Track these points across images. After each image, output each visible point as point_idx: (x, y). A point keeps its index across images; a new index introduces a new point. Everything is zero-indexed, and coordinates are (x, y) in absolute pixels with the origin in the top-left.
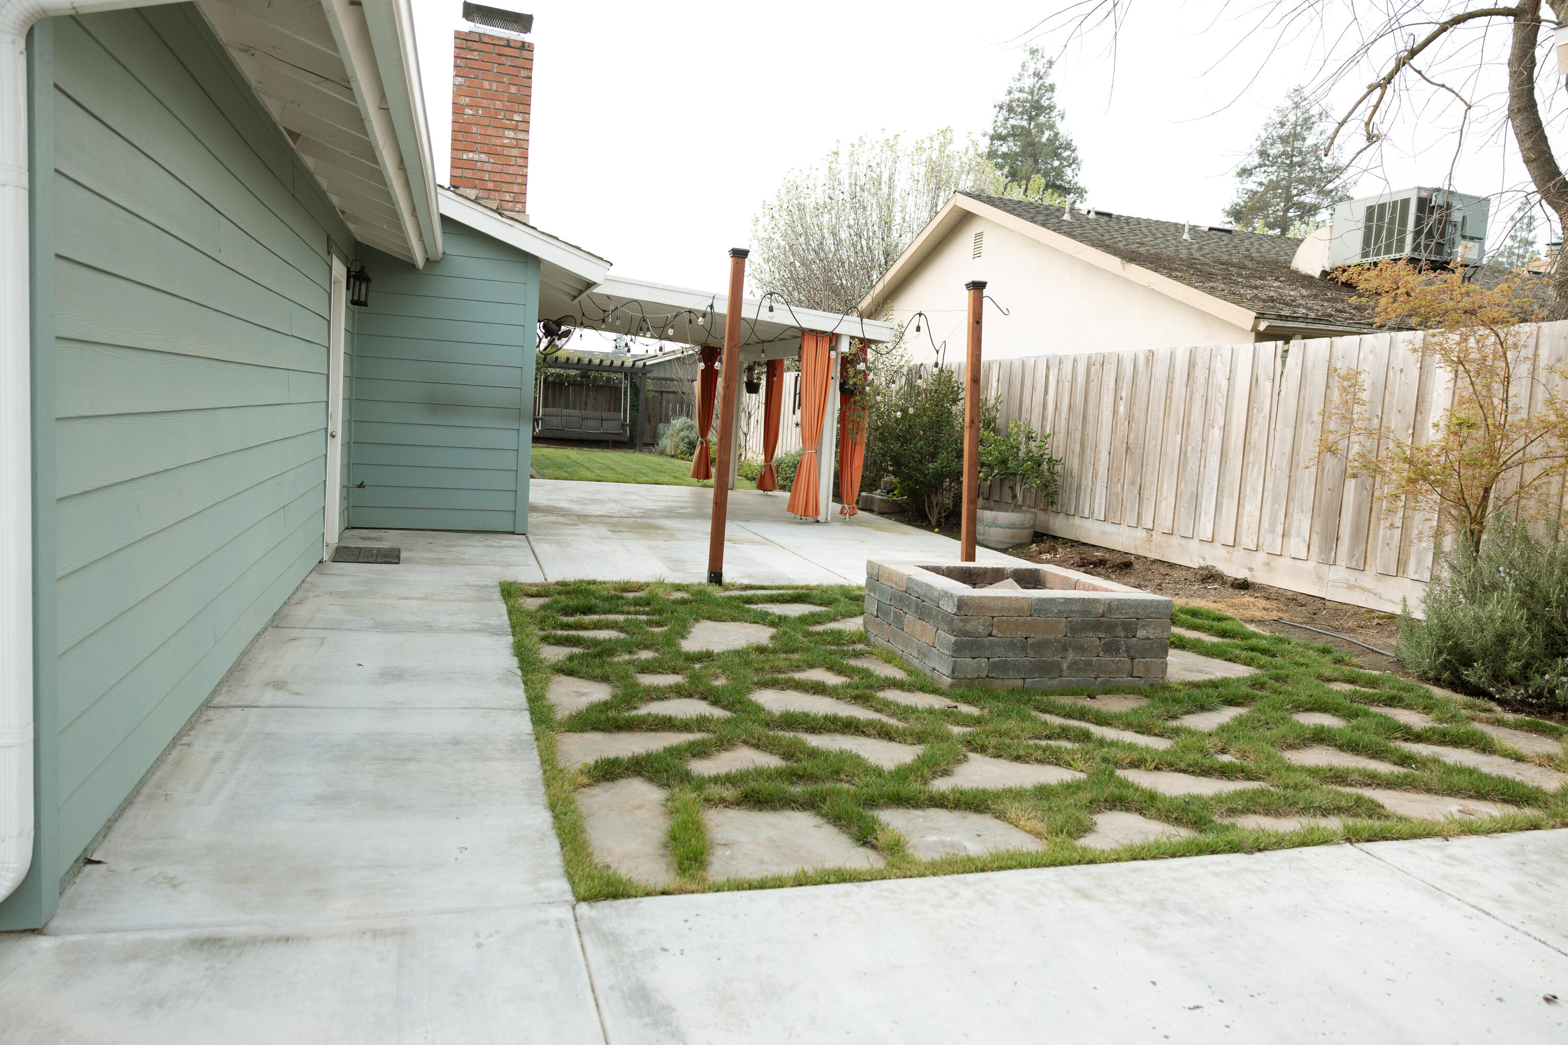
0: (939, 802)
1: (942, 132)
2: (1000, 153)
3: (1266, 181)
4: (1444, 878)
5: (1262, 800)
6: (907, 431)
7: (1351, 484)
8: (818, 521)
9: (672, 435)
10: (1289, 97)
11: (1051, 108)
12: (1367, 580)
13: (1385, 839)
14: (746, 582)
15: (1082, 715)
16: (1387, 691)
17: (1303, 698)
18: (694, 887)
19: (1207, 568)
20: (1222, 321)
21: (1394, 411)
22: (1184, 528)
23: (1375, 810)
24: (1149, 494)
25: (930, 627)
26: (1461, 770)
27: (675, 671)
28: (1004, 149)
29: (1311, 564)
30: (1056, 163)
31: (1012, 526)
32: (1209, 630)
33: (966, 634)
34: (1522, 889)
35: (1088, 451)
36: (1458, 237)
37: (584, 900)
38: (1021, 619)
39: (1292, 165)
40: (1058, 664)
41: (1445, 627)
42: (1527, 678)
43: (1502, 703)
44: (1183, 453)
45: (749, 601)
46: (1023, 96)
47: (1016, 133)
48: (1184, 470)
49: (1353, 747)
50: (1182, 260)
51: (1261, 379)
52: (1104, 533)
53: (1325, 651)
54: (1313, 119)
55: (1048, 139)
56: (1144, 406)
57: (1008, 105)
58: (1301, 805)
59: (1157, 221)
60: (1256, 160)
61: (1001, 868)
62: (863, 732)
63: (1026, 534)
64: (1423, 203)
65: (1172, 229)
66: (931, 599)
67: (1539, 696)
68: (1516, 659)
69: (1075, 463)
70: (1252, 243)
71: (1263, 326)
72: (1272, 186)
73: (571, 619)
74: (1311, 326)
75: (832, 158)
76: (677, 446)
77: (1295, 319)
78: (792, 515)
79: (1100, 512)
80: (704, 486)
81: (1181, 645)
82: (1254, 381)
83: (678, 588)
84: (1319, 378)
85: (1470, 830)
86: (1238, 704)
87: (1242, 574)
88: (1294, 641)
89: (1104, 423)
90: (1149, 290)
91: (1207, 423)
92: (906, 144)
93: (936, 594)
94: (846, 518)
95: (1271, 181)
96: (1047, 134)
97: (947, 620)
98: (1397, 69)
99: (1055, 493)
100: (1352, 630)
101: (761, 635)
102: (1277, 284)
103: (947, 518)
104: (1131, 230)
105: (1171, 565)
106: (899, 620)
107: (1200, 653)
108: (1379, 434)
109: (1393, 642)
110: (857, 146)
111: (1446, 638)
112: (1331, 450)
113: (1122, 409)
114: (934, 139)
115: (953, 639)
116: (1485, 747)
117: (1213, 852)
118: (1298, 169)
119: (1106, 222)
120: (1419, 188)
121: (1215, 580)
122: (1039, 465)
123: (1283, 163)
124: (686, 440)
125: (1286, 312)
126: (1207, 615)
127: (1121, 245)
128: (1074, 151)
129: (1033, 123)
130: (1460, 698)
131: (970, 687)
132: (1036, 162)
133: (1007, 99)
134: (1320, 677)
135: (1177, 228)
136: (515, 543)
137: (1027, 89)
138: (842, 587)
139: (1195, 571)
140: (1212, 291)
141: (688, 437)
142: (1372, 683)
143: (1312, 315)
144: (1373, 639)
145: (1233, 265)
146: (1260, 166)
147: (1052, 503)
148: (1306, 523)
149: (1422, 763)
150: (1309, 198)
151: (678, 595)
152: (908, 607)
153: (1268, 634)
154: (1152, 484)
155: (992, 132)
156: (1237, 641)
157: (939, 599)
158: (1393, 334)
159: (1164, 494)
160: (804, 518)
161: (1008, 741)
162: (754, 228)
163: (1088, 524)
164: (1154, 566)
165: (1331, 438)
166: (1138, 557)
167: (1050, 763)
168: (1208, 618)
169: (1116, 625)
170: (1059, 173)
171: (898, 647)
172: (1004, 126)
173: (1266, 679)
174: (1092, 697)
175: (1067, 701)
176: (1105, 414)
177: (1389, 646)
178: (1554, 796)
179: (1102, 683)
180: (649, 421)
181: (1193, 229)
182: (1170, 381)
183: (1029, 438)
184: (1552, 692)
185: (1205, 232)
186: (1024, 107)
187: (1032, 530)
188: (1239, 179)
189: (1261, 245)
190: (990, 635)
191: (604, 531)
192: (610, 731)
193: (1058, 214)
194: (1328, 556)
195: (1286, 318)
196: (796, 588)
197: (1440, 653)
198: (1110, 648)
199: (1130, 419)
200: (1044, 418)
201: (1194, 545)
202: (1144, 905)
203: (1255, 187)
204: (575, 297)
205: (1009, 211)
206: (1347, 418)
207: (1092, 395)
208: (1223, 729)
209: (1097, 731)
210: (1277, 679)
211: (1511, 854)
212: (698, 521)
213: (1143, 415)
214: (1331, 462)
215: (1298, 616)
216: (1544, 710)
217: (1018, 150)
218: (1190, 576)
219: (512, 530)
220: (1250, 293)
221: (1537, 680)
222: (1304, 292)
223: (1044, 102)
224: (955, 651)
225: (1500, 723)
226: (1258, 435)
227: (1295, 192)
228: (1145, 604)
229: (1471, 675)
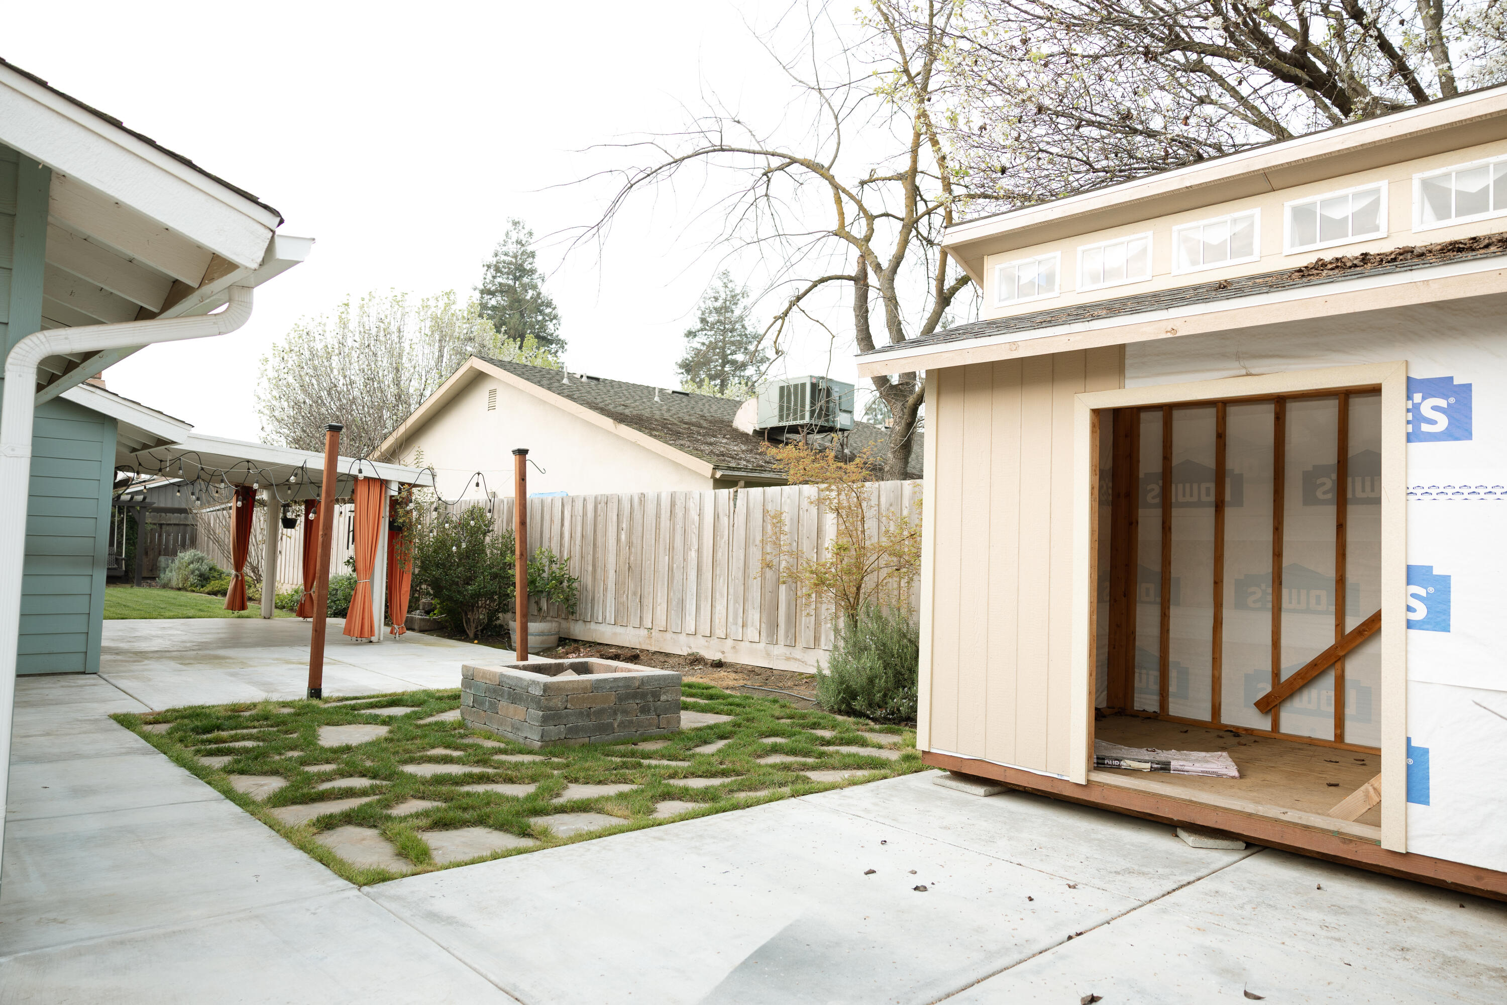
0: (562, 810)
1: (446, 293)
2: (489, 306)
3: (707, 343)
4: (840, 805)
5: (747, 783)
6: (447, 559)
7: (783, 588)
8: (371, 642)
9: (179, 568)
10: (720, 278)
11: (532, 271)
12: (797, 653)
13: (811, 793)
14: (341, 695)
15: (633, 754)
16: (812, 720)
17: (764, 729)
18: (430, 868)
19: (693, 654)
20: (690, 470)
21: (805, 538)
22: (675, 626)
23: (806, 780)
24: (648, 601)
25: (521, 708)
26: (849, 755)
27: (328, 762)
28: (493, 302)
29: (762, 645)
30: (540, 318)
31: (541, 634)
32: (701, 696)
33: (550, 709)
34: (875, 804)
35: (599, 570)
36: (837, 410)
37: (365, 885)
38: (586, 695)
39: (725, 331)
40: (612, 724)
41: (841, 676)
42: (886, 703)
43: (875, 720)
44: (670, 569)
45: (354, 708)
46: (508, 259)
47: (503, 290)
48: (672, 582)
49: (793, 752)
50: (656, 420)
51: (721, 515)
52: (615, 634)
53: (775, 701)
54: (738, 297)
55: (532, 298)
56: (640, 534)
57: (495, 266)
58: (768, 783)
59: (633, 385)
60: (699, 325)
61: (610, 835)
62: (493, 781)
63: (554, 639)
64: (814, 386)
65: (645, 391)
66: (521, 688)
67: (893, 714)
68: (879, 692)
69: (589, 580)
70: (704, 405)
71: (718, 474)
72: (712, 346)
73: (209, 736)
74: (750, 474)
75: (343, 309)
76: (186, 579)
77: (739, 469)
78: (349, 638)
79: (610, 617)
80: (239, 617)
81: (686, 707)
82: (716, 517)
83: (285, 705)
84: (758, 515)
85: (853, 783)
86: (726, 738)
87: (717, 656)
88: (755, 696)
89: (610, 548)
90: (635, 445)
91: (686, 548)
92: (413, 302)
93: (525, 683)
94: (394, 637)
95: (711, 342)
96: (530, 293)
97: (536, 701)
98: (790, 308)
99: (575, 604)
100: (790, 688)
101: (382, 731)
102: (725, 441)
103: (482, 631)
104: (616, 393)
105: (667, 655)
106: (494, 708)
107: (698, 711)
108: (797, 555)
109: (815, 692)
110: (367, 300)
111: (842, 683)
112: (769, 566)
113: (623, 537)
114: (440, 299)
115: (541, 713)
116: (864, 744)
117: (724, 811)
118: (730, 334)
119: (596, 385)
120: (811, 376)
121: (700, 663)
122: (561, 583)
123: (718, 329)
124: (197, 572)
125: (733, 465)
126: (698, 686)
127: (611, 407)
128: (554, 309)
129: (517, 283)
130: (852, 719)
131: (554, 746)
132: (522, 316)
133: (494, 261)
134: (773, 716)
135: (650, 390)
136: (92, 682)
137: (511, 254)
138: (424, 691)
139: (686, 658)
140: (681, 447)
141: (198, 569)
142: (803, 717)
143: (750, 466)
144: (803, 692)
145: (693, 425)
146: (702, 330)
147: (573, 613)
148: (757, 616)
149: (830, 755)
150: (740, 357)
151: (286, 711)
152: (502, 696)
153: (739, 694)
154: (649, 594)
155: (482, 287)
156: (720, 701)
157: (528, 686)
158: (800, 486)
159: (659, 601)
160: (359, 639)
161: (591, 773)
162: (263, 368)
163: (602, 628)
164: (655, 657)
165: (768, 557)
166: (642, 651)
167: (620, 783)
168: (699, 688)
169: (647, 694)
170: (543, 327)
171: (494, 727)
172: (492, 282)
173: (741, 721)
174: (635, 744)
175: (622, 748)
176: (610, 542)
177: (811, 695)
178: (895, 762)
179: (640, 735)
180: (146, 553)
181: (661, 390)
182: (658, 516)
183: (552, 562)
184: (898, 710)
185: (669, 394)
186: (509, 268)
187: (557, 636)
188: (686, 339)
189: (710, 405)
190: (566, 708)
191: (173, 664)
192: (307, 803)
193: (558, 378)
194: (773, 641)
195: (733, 469)
196: (385, 696)
197: (839, 693)
198: (644, 710)
199: (630, 544)
200: (561, 545)
201: (682, 638)
202: (692, 838)
203: (699, 346)
204: (134, 450)
205: (519, 375)
206: (777, 544)
207: (600, 526)
208: (719, 751)
209: (646, 762)
210: (748, 720)
211: (872, 791)
212: (259, 649)
213: (639, 541)
214: (769, 573)
215: (756, 682)
216: (896, 721)
217: (505, 304)
218: (682, 661)
219: (82, 670)
220: (707, 448)
221: (891, 704)
222: (744, 448)
223: (527, 267)
224: (543, 722)
225: (872, 730)
226: (721, 555)
227: (729, 352)
228: (664, 678)
229: (857, 705)
